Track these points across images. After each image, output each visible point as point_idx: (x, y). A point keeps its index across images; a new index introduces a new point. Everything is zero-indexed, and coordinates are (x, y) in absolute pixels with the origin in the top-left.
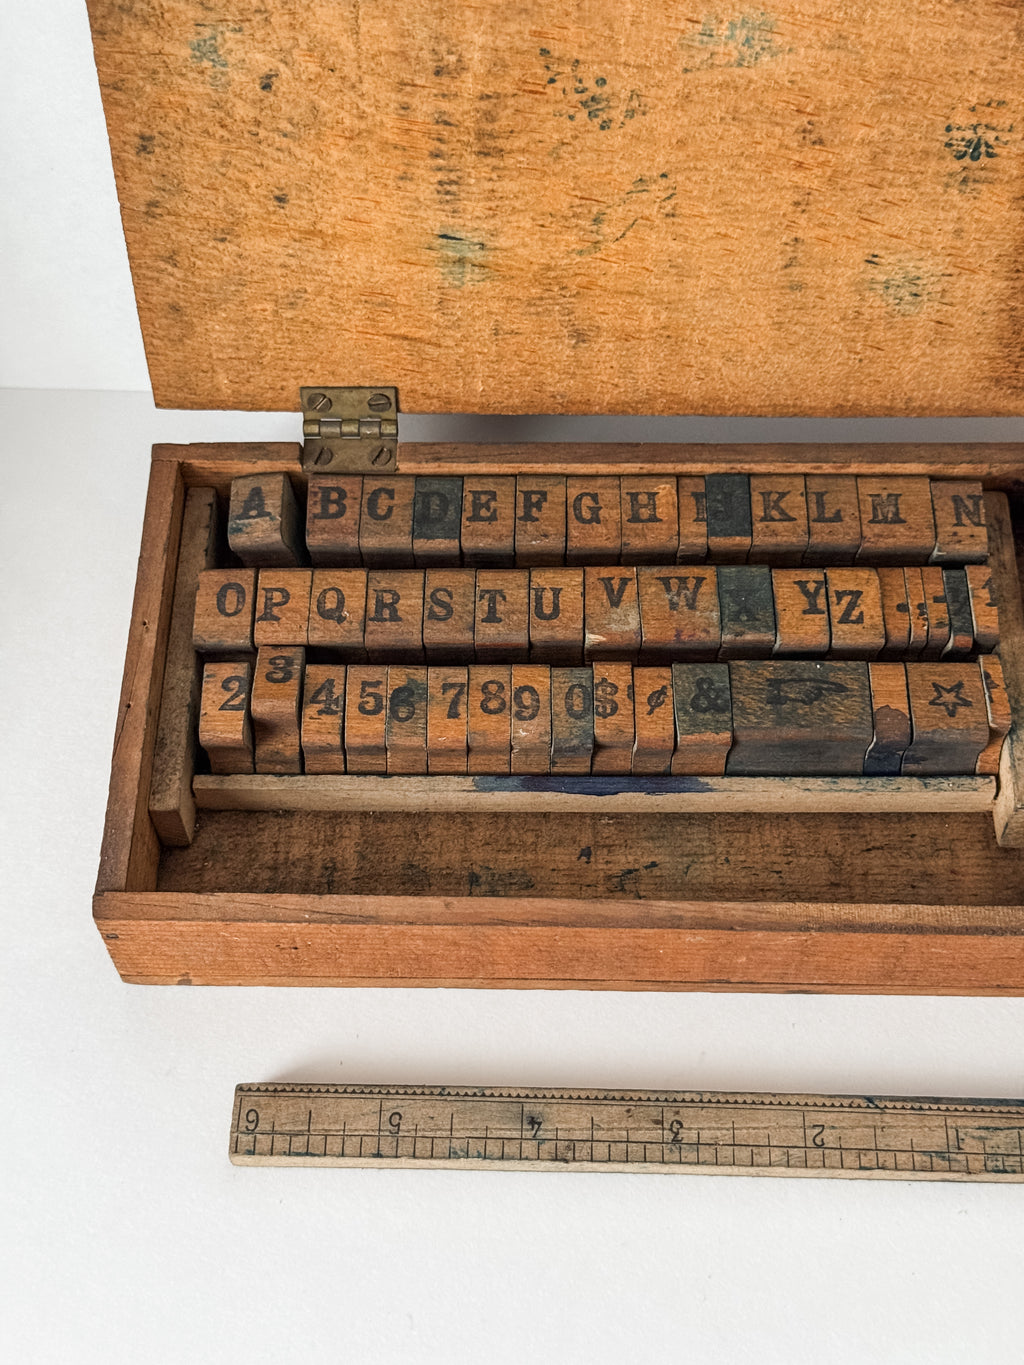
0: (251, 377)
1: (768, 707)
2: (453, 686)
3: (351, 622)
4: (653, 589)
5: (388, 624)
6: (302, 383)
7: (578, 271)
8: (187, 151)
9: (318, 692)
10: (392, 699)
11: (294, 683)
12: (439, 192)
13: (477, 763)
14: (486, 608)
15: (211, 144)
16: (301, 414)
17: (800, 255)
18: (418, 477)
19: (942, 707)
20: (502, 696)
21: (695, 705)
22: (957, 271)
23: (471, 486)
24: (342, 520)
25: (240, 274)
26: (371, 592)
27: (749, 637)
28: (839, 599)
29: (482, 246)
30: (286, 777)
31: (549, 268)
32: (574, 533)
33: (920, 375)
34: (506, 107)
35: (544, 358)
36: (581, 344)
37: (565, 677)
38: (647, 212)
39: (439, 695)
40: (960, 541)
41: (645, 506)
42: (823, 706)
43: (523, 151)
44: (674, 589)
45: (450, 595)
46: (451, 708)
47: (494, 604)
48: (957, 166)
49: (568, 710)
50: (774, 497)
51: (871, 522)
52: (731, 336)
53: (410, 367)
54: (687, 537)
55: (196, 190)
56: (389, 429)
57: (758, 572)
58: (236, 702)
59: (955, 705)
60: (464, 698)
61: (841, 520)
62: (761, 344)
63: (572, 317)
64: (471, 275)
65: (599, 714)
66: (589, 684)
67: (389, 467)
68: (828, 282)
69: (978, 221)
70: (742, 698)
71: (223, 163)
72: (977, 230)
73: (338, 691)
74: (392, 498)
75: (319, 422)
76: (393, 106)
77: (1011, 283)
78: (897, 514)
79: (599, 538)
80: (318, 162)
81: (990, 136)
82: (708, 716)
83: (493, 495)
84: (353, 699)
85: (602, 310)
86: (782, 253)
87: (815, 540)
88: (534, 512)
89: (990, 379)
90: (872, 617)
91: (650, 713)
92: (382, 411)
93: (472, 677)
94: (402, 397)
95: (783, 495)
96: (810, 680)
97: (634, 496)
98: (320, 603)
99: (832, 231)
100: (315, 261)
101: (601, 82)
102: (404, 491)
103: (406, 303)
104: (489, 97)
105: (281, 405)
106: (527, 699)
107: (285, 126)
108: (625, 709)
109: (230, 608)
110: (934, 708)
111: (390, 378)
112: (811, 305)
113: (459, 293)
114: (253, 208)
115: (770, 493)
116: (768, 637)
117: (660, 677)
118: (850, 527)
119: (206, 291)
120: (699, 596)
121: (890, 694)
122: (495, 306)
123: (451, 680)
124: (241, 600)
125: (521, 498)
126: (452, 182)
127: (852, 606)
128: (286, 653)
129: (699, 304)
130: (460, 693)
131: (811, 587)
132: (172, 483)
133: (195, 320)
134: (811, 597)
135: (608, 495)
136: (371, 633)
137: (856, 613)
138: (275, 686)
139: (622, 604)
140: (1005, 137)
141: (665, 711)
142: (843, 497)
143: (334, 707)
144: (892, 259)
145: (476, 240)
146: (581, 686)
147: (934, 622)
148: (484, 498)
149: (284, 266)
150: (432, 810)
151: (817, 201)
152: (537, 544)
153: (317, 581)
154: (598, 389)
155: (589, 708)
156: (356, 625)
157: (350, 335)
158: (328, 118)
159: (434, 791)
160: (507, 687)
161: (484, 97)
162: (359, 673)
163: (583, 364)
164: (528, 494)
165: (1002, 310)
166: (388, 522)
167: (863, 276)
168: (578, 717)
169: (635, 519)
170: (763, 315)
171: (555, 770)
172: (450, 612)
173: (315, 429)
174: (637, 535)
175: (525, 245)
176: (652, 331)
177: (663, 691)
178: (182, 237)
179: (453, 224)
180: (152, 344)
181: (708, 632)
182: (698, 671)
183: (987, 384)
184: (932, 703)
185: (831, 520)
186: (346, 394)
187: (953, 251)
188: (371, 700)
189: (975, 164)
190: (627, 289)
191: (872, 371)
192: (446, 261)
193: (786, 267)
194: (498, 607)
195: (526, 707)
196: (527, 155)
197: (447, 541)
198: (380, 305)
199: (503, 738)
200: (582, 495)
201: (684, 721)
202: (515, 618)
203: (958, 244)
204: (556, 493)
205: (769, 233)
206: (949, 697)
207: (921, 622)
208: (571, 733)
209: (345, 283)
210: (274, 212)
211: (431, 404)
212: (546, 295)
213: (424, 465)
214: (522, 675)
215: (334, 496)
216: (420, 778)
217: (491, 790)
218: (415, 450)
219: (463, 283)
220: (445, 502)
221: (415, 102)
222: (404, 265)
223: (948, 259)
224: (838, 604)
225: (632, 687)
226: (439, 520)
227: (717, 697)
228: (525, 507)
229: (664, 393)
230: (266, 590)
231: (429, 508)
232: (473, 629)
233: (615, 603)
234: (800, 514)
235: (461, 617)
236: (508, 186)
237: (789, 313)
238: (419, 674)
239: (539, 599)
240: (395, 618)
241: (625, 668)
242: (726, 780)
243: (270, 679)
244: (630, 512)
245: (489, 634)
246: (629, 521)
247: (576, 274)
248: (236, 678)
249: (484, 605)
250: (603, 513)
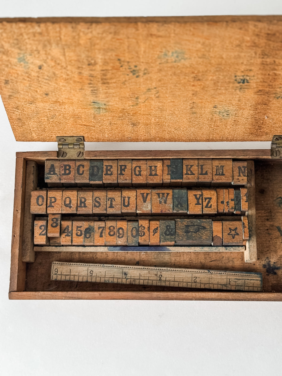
0: (42, 134)
1: (185, 234)
2: (101, 227)
3: (73, 208)
4: (155, 197)
5: (83, 208)
6: (57, 135)
7: (132, 110)
8: (18, 83)
9: (65, 229)
10: (85, 232)
11: (59, 227)
12: (91, 92)
14: (110, 204)
15: (25, 82)
16: (57, 142)
17: (195, 106)
18: (91, 160)
19: (231, 236)
20: (114, 230)
21: (165, 234)
22: (239, 109)
23: (105, 163)
24: (70, 175)
25: (37, 111)
26: (78, 198)
27: (181, 212)
28: (205, 200)
29: (105, 105)
30: (58, 247)
31: (124, 109)
32: (134, 179)
33: (230, 133)
34: (109, 72)
35: (124, 129)
36: (134, 126)
37: (132, 225)
38: (151, 96)
39: (98, 230)
40: (239, 181)
41: (154, 170)
42: (199, 233)
43: (115, 83)
44: (161, 197)
45: (100, 199)
46: (100, 234)
47: (112, 202)
48: (238, 85)
49: (132, 235)
50: (189, 167)
51: (215, 175)
52: (176, 124)
53: (87, 132)
54: (165, 180)
55: (22, 92)
56: (82, 146)
57: (184, 191)
58: (43, 233)
59: (235, 235)
60: (104, 231)
61: (207, 174)
62: (185, 126)
63: (132, 120)
64: (102, 112)
65: (140, 236)
66: (137, 227)
67: (82, 158)
68: (203, 112)
69: (245, 98)
70: (178, 231)
71: (29, 86)
72: (245, 100)
73: (70, 229)
74: (84, 168)
75: (62, 145)
76: (76, 73)
77: (255, 112)
78: (223, 172)
79: (141, 180)
80: (56, 86)
81: (248, 78)
82: (169, 237)
83: (111, 167)
84: (74, 232)
85: (140, 118)
86: (190, 105)
87: (200, 180)
88: (123, 172)
89: (250, 133)
90: (214, 206)
91: (153, 235)
92: (80, 141)
93: (106, 225)
94: (85, 138)
95: (192, 166)
96: (197, 225)
97: (151, 167)
98: (65, 202)
99: (204, 100)
100: (58, 108)
101: (136, 66)
102: (87, 166)
103: (84, 117)
104: (104, 70)
105: (51, 140)
106: (121, 231)
107: (46, 77)
108: (147, 234)
109: (40, 203)
110: (229, 236)
111: (82, 134)
112: (199, 117)
113: (99, 115)
114: (39, 96)
115: (188, 165)
116: (186, 212)
117: (157, 224)
118: (209, 177)
119: (27, 115)
120: (167, 199)
121: (218, 231)
122: (110, 118)
123: (101, 226)
124: (43, 201)
125: (119, 167)
126: (95, 90)
127: (209, 202)
128: (56, 216)
129: (167, 117)
130: (103, 230)
131: (198, 196)
132: (22, 165)
133: (25, 122)
134: (198, 199)
135: (144, 167)
136: (79, 211)
137: (210, 204)
138: (53, 229)
139: (147, 201)
140: (252, 78)
141: (158, 234)
142: (208, 166)
143: (69, 234)
144: (220, 106)
145: (103, 103)
146: (135, 228)
147: (230, 207)
148: (109, 168)
149: (49, 109)
151: (199, 93)
152: (124, 182)
153: (64, 195)
155: (138, 234)
156: (74, 209)
157: (69, 125)
158: (58, 76)
160: (116, 228)
161: (102, 70)
162: (76, 224)
163: (135, 131)
164: (121, 166)
165: (253, 118)
166: (83, 176)
167: (213, 110)
168: (134, 237)
169: (151, 175)
170: (185, 119)
172: (100, 205)
173: (61, 147)
174: (151, 180)
176: (154, 123)
177: (157, 229)
178: (19, 103)
179: (96, 100)
180: (14, 127)
181: (169, 211)
182: (167, 223)
183: (249, 134)
184: (229, 234)
185: (204, 174)
186: (69, 138)
187: (238, 105)
188: (79, 232)
189: (243, 85)
190: (146, 114)
191: (216, 132)
192: (95, 108)
193: (191, 109)
195: (121, 234)
197: (99, 182)
198: (77, 118)
199: (114, 243)
200: (136, 166)
201: (162, 239)
202: (118, 206)
203: (240, 103)
204: (129, 165)
205: (186, 101)
206: (233, 232)
207: (227, 207)
208: (132, 242)
209: (67, 113)
210: (45, 97)
211: (93, 140)
212: (124, 115)
214: (120, 224)
215: (68, 167)
218: (89, 152)
219: (100, 113)
220: (98, 169)
221: (83, 72)
222: (83, 109)
223: (237, 106)
224: (205, 202)
225: (149, 227)
226: (97, 175)
227: (171, 231)
228: (120, 170)
229: (158, 137)
230: (50, 198)
231: (94, 172)
232: (106, 210)
233: (145, 201)
234: (196, 172)
235: (103, 206)
236: (111, 91)
237: (192, 119)
238: (92, 224)
239: (124, 200)
240: (85, 206)
241: (147, 222)
242: (174, 247)
243: (52, 226)
244: (149, 172)
245: (110, 211)
246: (149, 175)
247: (132, 111)
248: (43, 225)
249: (109, 202)
250: (142, 173)
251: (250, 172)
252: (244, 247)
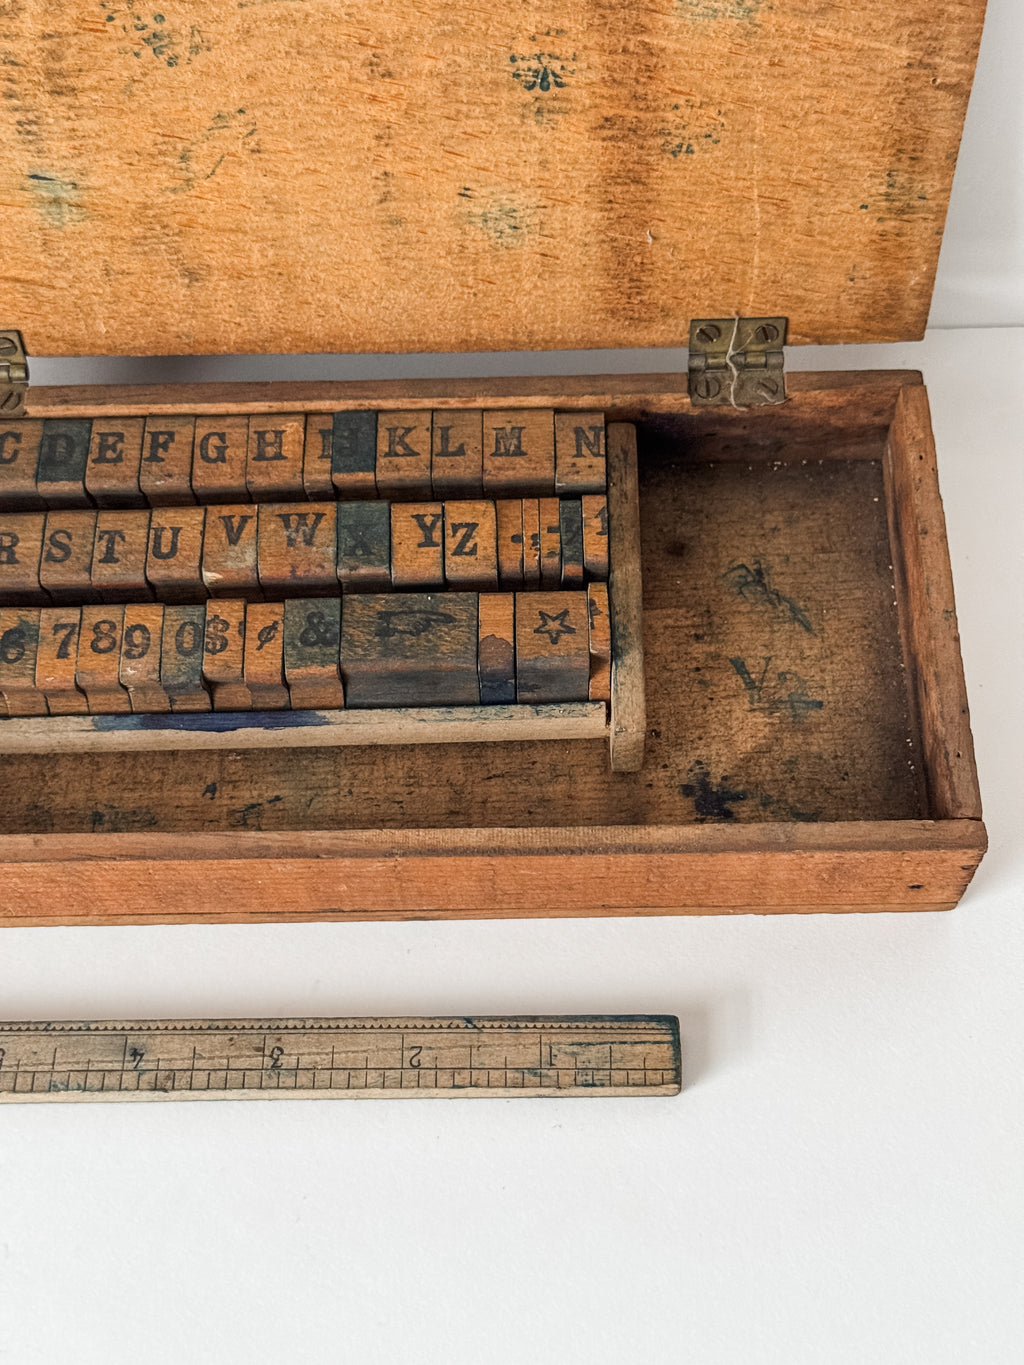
1: (376, 639)
2: (64, 626)
4: (273, 526)
5: (5, 567)
7: (176, 209)
10: (2, 642)
12: (20, 132)
13: (97, 702)
14: (104, 549)
17: (393, 189)
18: (47, 420)
19: (546, 635)
20: (113, 635)
21: (305, 642)
22: (550, 203)
23: (99, 427)
27: (364, 571)
28: (455, 532)
29: (75, 186)
31: (146, 207)
32: (198, 472)
33: (536, 309)
34: (70, 46)
35: (162, 298)
36: (196, 284)
37: (177, 615)
38: (232, 149)
39: (50, 636)
40: (578, 472)
41: (271, 444)
42: (430, 636)
43: (95, 89)
44: (293, 525)
46: (60, 649)
47: (113, 544)
48: (528, 96)
49: (178, 647)
50: (400, 432)
51: (493, 455)
52: (342, 272)
53: (29, 310)
54: (310, 473)
56: (18, 373)
57: (377, 507)
59: (559, 633)
60: (74, 638)
61: (464, 454)
62: (374, 280)
63: (180, 256)
64: (69, 215)
65: (208, 651)
66: (201, 621)
67: (16, 411)
68: (426, 216)
69: (560, 151)
70: (351, 631)
72: (563, 161)
74: (19, 442)
77: (606, 214)
78: (518, 447)
79: (224, 477)
81: (556, 66)
82: (316, 649)
83: (120, 437)
85: (208, 248)
86: (374, 187)
87: (437, 474)
88: (161, 453)
89: (606, 311)
90: (485, 548)
91: (260, 648)
92: (10, 354)
93: (84, 616)
94: (27, 340)
95: (408, 430)
96: (420, 611)
97: (261, 435)
99: (421, 165)
101: (160, 18)
102: (31, 435)
103: (10, 244)
104: (50, 36)
106: (137, 637)
108: (234, 646)
110: (538, 635)
111: (10, 321)
112: (415, 240)
113: (61, 234)
115: (396, 429)
116: (382, 570)
117: (272, 612)
118: (472, 461)
120: (317, 532)
121: (497, 623)
122: (101, 246)
123: (63, 621)
125: (148, 438)
126: (30, 122)
127: (467, 538)
129: (303, 240)
130: (71, 634)
131: (428, 520)
134: (428, 530)
135: (236, 435)
137: (470, 545)
139: (240, 542)
140: (571, 66)
141: (274, 647)
142: (469, 430)
144: (484, 192)
145: (67, 180)
146: (192, 623)
147: (545, 552)
148: (111, 440)
150: (58, 751)
151: (398, 134)
152: (161, 484)
154: (222, 329)
155: (200, 645)
159: (54, 732)
160: (119, 627)
161: (45, 37)
163: (202, 303)
164: (155, 435)
165: (603, 241)
166: (12, 465)
167: (459, 209)
168: (187, 654)
169: (260, 457)
170: (369, 251)
171: (176, 707)
172: (67, 552)
174: (261, 473)
175: (117, 184)
176: (262, 268)
177: (274, 627)
179: (41, 165)
181: (323, 567)
182: (310, 605)
183: (603, 316)
184: (537, 631)
185: (454, 454)
187: (543, 183)
189: (546, 94)
190: (229, 226)
191: (488, 305)
192: (41, 201)
193: (381, 201)
194: (116, 547)
195: (136, 646)
196: (100, 93)
197: (71, 483)
199: (111, 678)
200: (210, 435)
201: (291, 656)
202: (132, 558)
203: (547, 175)
204: (183, 434)
205: (357, 167)
206: (554, 625)
207: (533, 552)
208: (179, 670)
211: (58, 346)
212: (149, 234)
213: (51, 407)
214: (135, 614)
216: (40, 719)
217: (110, 729)
218: (45, 394)
219: (64, 224)
220: (71, 443)
223: (539, 191)
224: (454, 536)
225: (243, 624)
226: (64, 463)
227: (326, 631)
228: (152, 448)
229: (288, 331)
231: (55, 451)
232: (89, 570)
233: (233, 541)
234: (424, 449)
235: (78, 559)
236: (87, 125)
237: (395, 248)
238: (31, 615)
239: (158, 538)
240: (12, 560)
241: (238, 605)
242: (343, 713)
244: (255, 451)
245: (106, 575)
246: (254, 459)
247: (175, 213)
249: (102, 546)
250: (229, 452)
251: (622, 457)
252: (603, 703)
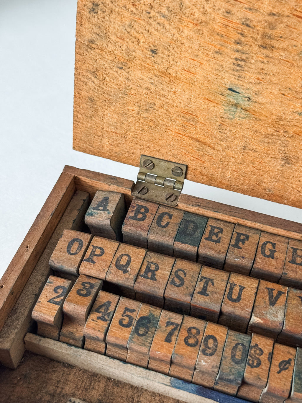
0: (119, 143)
2: (172, 324)
3: (130, 274)
4: (295, 302)
5: (149, 280)
6: (143, 153)
8: (113, 16)
9: (101, 307)
10: (138, 322)
11: (90, 298)
12: (234, 64)
13: (175, 370)
14: (202, 287)
15: (126, 14)
16: (139, 168)
18: (186, 212)
20: (198, 337)
23: (211, 223)
24: (142, 223)
25: (126, 88)
26: (145, 262)
29: (249, 99)
30: (73, 347)
31: (281, 119)
32: (258, 260)
34: (282, 22)
35: (265, 167)
36: (287, 165)
37: (235, 337)
39: (164, 327)
41: (300, 257)
43: (284, 50)
45: (185, 275)
46: (168, 336)
47: (207, 285)
49: (232, 357)
53: (197, 157)
55: (113, 38)
56: (178, 186)
58: (58, 300)
60: (176, 332)
63: (286, 149)
64: (239, 114)
65: (249, 364)
66: (247, 345)
67: (174, 203)
71: (130, 25)
73: (111, 309)
74: (171, 218)
75: (146, 174)
76: (222, 10)
79: (272, 266)
80: (177, 35)
83: (221, 230)
84: (118, 316)
88: (240, 244)
91: (279, 372)
92: (178, 176)
93: (184, 322)
94: (189, 172)
97: (295, 250)
98: (118, 260)
100: (163, 89)
102: (177, 217)
103: (203, 122)
104: (274, 14)
105: (131, 162)
106: (211, 343)
107: (164, 10)
108: (265, 366)
109: (73, 251)
111: (186, 160)
113: (231, 123)
114: (139, 53)
117: (289, 353)
119: (108, 94)
123: (173, 320)
124: (79, 249)
125: (235, 235)
126: (242, 60)
128: (92, 281)
130: (175, 329)
132: (68, 184)
133: (99, 108)
135: (281, 246)
136: (138, 283)
138: (79, 298)
139: (276, 305)
141: (287, 374)
143: (106, 317)
145: (246, 95)
146: (243, 345)
148: (216, 231)
149: (147, 88)
150: (145, 388)
152: (238, 261)
153: (120, 249)
154: (289, 191)
155: (244, 360)
156: (132, 276)
157: (171, 133)
158: (187, 11)
159: (148, 379)
160: (201, 334)
161: (272, 14)
162: (125, 302)
163: (285, 176)
164: (239, 235)
166: (165, 229)
168: (237, 363)
169: (293, 262)
171: (217, 387)
172: (182, 283)
173: (143, 177)
174: (292, 270)
175: (271, 103)
177: (289, 362)
178: (102, 62)
179: (237, 84)
180: (77, 116)
186: (162, 163)
188: (127, 319)
192: (228, 103)
194: (208, 287)
195: (209, 348)
196: (286, 52)
197: (191, 247)
198: (189, 120)
199: (192, 363)
200: (268, 242)
201: (297, 384)
202: (216, 296)
204: (254, 238)
208: (231, 371)
209: (175, 104)
210: (149, 58)
211: (203, 178)
212: (275, 134)
213: (191, 207)
214: (212, 329)
215: (143, 210)
216: (142, 369)
217: (179, 388)
218: (189, 199)
219: (234, 118)
220: (196, 227)
221: (234, 10)
222: (207, 101)
225: (271, 354)
226: (191, 235)
228: (236, 240)
230: (94, 247)
231: (187, 229)
232: (192, 295)
233: (272, 304)
235: (187, 288)
236: (271, 68)
238: (156, 311)
239: (231, 289)
240: (153, 278)
241: (270, 342)
243: (79, 292)
244: (291, 258)
245: (200, 301)
246: (289, 262)
247: (295, 125)
248: (63, 288)
249: (201, 285)
250: (276, 254)
